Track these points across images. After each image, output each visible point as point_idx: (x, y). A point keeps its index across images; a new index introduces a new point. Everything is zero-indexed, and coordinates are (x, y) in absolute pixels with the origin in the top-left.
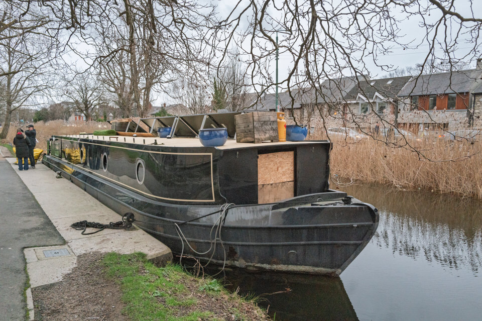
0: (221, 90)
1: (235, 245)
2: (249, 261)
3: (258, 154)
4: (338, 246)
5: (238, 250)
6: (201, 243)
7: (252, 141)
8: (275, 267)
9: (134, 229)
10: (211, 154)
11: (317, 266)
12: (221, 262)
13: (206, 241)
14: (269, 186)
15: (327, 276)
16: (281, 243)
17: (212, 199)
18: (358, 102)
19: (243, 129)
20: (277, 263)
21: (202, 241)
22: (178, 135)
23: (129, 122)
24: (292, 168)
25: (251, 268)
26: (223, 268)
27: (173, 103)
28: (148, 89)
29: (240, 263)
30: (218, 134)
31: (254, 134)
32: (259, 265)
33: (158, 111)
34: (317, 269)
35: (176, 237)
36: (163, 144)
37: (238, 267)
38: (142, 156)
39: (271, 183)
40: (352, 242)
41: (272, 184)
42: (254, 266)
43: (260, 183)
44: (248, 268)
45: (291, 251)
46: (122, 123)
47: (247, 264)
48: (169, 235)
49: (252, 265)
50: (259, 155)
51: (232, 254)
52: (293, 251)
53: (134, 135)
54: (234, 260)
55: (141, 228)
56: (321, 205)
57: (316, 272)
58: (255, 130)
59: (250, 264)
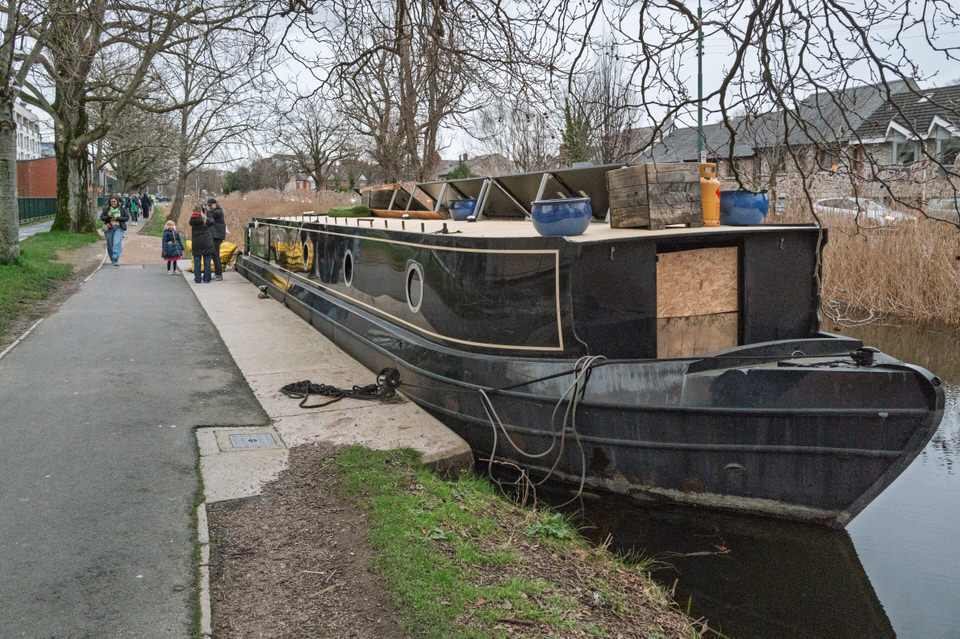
0: (579, 123)
1: (608, 444)
2: (637, 480)
3: (658, 253)
4: (842, 458)
5: (613, 455)
6: (534, 435)
7: (644, 224)
8: (693, 496)
9: (399, 401)
10: (557, 252)
11: (792, 502)
12: (575, 478)
13: (545, 432)
14: (683, 320)
15: (815, 525)
16: (709, 446)
17: (558, 345)
18: (891, 139)
19: (626, 199)
20: (699, 490)
21: (535, 431)
22: (490, 214)
23: (396, 191)
24: (734, 283)
25: (642, 497)
26: (580, 492)
27: (483, 153)
28: (432, 126)
29: (617, 483)
30: (571, 210)
31: (649, 209)
32: (658, 490)
33: (452, 169)
34: (790, 508)
35: (484, 421)
36: (458, 232)
37: (613, 493)
38: (419, 255)
39: (686, 315)
40: (876, 452)
41: (687, 318)
42: (647, 493)
43: (661, 314)
44: (636, 496)
45: (730, 465)
46: (381, 194)
47: (631, 486)
48: (469, 417)
49: (643, 489)
50: (660, 256)
51: (599, 463)
52: (736, 465)
53: (404, 216)
54: (604, 476)
55: (412, 399)
56: (801, 366)
57: (790, 515)
58: (651, 202)
59: (639, 487)
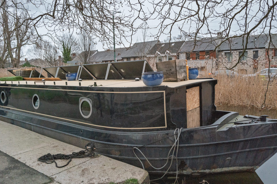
1: (187, 159)
2: (195, 169)
4: (261, 150)
5: (188, 162)
6: (157, 160)
7: (174, 80)
8: (213, 171)
9: (97, 156)
10: (164, 92)
11: (242, 166)
13: (161, 158)
14: (190, 112)
15: (248, 171)
16: (223, 153)
17: (165, 126)
19: (165, 72)
20: (214, 168)
21: (157, 159)
23: (32, 71)
24: (199, 98)
25: (196, 174)
29: (188, 171)
30: (159, 76)
31: (177, 75)
32: (202, 171)
34: (241, 168)
36: (101, 85)
37: (185, 175)
39: (191, 109)
40: (273, 147)
42: (198, 173)
43: (187, 111)
44: (193, 174)
45: (228, 158)
47: (193, 171)
48: (125, 157)
49: (197, 171)
50: (187, 90)
51: (182, 165)
52: (229, 158)
54: (182, 170)
55: (102, 154)
57: (240, 170)
58: (177, 73)
59: (195, 171)
